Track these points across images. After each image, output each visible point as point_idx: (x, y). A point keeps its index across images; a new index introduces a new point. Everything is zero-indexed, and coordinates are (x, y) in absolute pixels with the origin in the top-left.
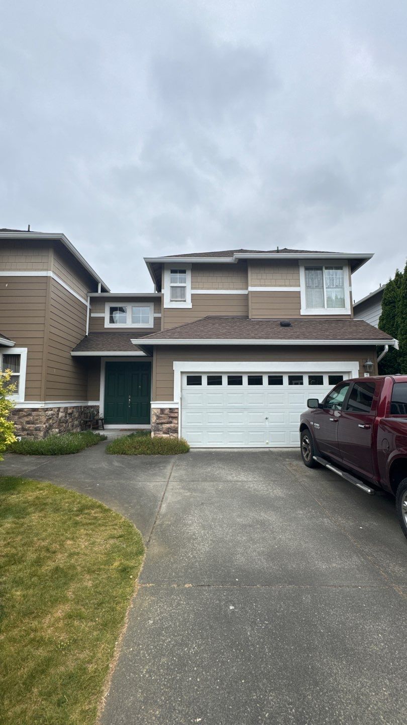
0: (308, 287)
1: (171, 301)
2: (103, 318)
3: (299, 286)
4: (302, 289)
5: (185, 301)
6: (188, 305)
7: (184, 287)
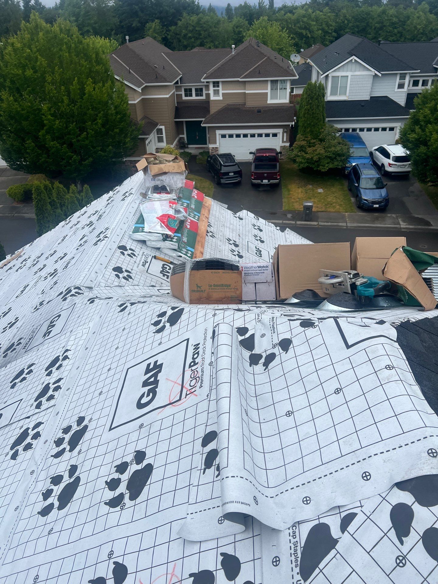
0: (272, 89)
1: (214, 96)
2: (181, 95)
3: (267, 90)
4: (269, 91)
5: (219, 96)
6: (220, 98)
7: (219, 90)
